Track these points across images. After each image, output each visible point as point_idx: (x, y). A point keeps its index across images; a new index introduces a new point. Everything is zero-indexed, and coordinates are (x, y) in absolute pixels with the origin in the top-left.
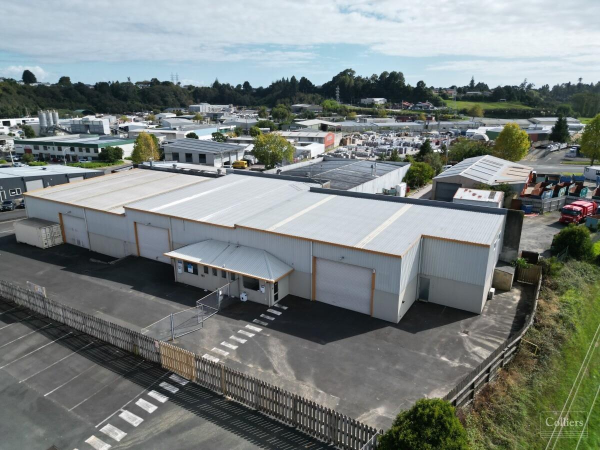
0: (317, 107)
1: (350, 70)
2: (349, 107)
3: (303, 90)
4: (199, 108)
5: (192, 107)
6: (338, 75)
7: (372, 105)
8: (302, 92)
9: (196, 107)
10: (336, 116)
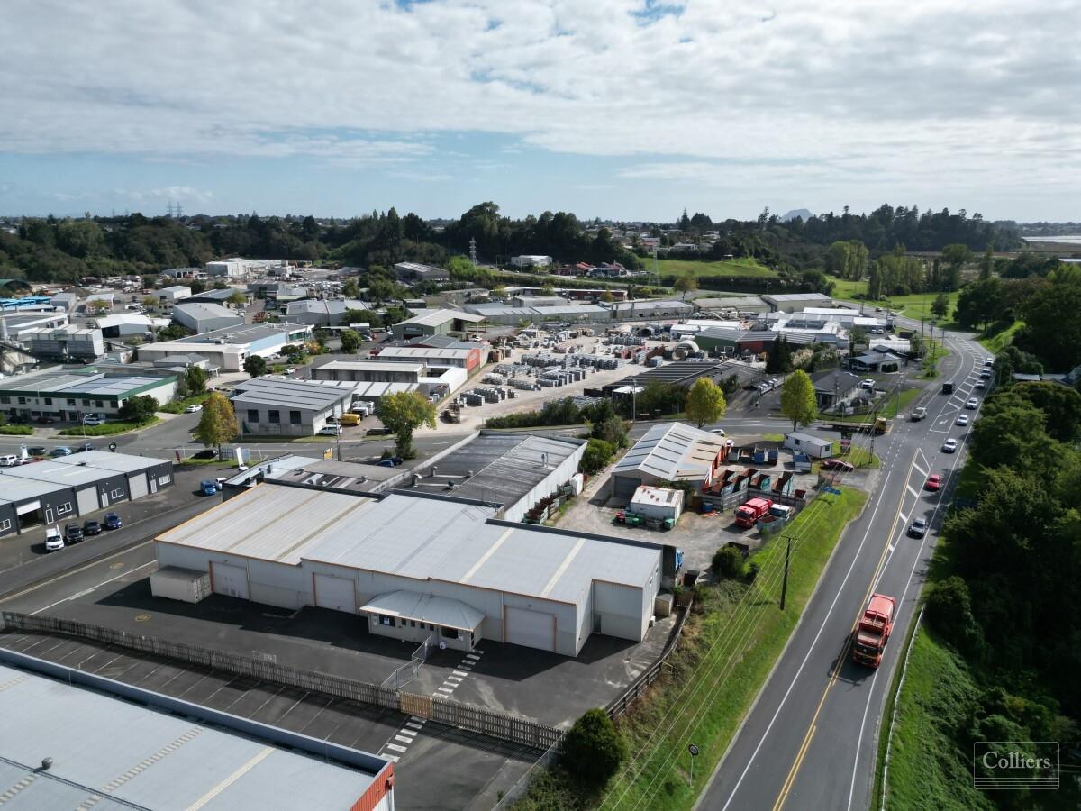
0: (439, 270)
1: (490, 204)
2: (494, 271)
3: (413, 236)
4: (226, 267)
5: (213, 266)
6: (471, 210)
7: (530, 267)
8: (410, 239)
9: (219, 266)
10: (472, 287)
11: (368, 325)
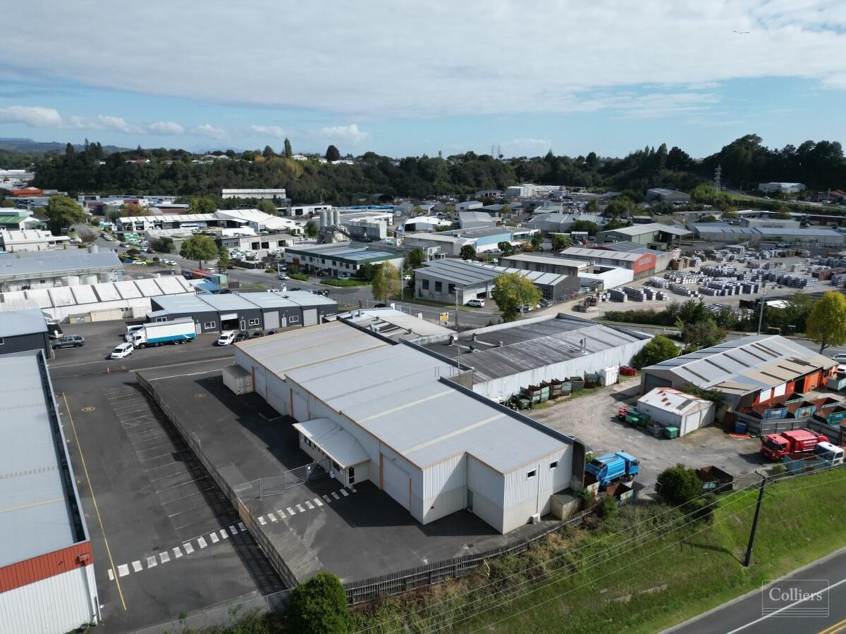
0: (681, 195)
1: (754, 137)
5: (511, 189)
6: (733, 143)
7: (777, 194)
9: (516, 190)
10: (709, 209)
11: (587, 233)
